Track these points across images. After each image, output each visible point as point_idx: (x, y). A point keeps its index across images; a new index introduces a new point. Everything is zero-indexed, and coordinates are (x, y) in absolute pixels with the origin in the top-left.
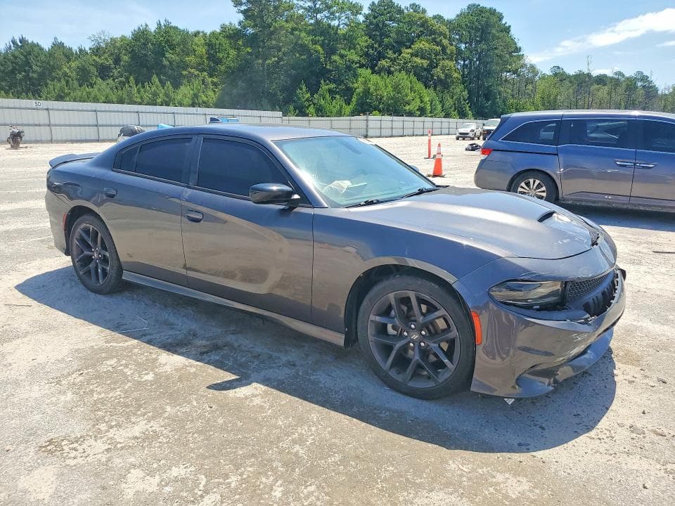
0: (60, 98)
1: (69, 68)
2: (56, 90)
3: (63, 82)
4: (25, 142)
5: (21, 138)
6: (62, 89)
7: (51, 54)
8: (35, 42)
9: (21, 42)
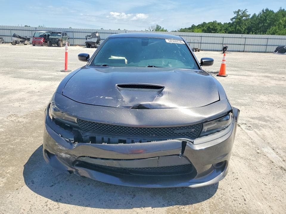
0: (273, 34)
1: (283, 20)
2: (273, 31)
3: (277, 27)
4: (228, 51)
5: (226, 49)
6: (275, 30)
7: (276, 15)
8: (272, 10)
9: (266, 11)
